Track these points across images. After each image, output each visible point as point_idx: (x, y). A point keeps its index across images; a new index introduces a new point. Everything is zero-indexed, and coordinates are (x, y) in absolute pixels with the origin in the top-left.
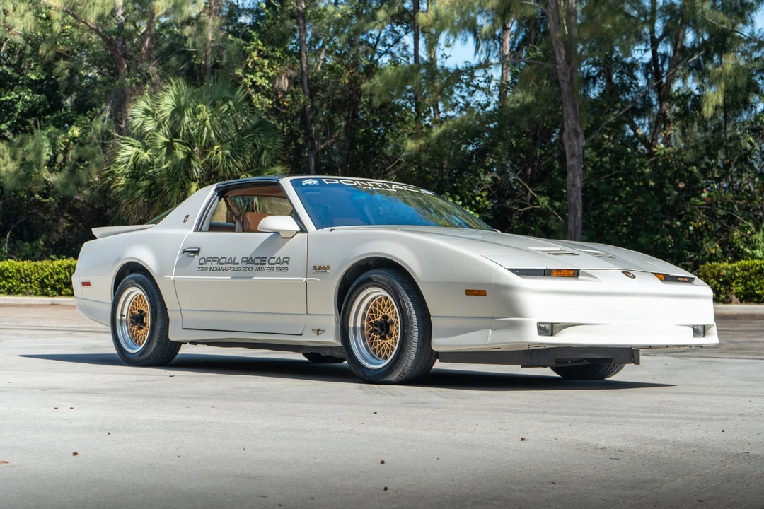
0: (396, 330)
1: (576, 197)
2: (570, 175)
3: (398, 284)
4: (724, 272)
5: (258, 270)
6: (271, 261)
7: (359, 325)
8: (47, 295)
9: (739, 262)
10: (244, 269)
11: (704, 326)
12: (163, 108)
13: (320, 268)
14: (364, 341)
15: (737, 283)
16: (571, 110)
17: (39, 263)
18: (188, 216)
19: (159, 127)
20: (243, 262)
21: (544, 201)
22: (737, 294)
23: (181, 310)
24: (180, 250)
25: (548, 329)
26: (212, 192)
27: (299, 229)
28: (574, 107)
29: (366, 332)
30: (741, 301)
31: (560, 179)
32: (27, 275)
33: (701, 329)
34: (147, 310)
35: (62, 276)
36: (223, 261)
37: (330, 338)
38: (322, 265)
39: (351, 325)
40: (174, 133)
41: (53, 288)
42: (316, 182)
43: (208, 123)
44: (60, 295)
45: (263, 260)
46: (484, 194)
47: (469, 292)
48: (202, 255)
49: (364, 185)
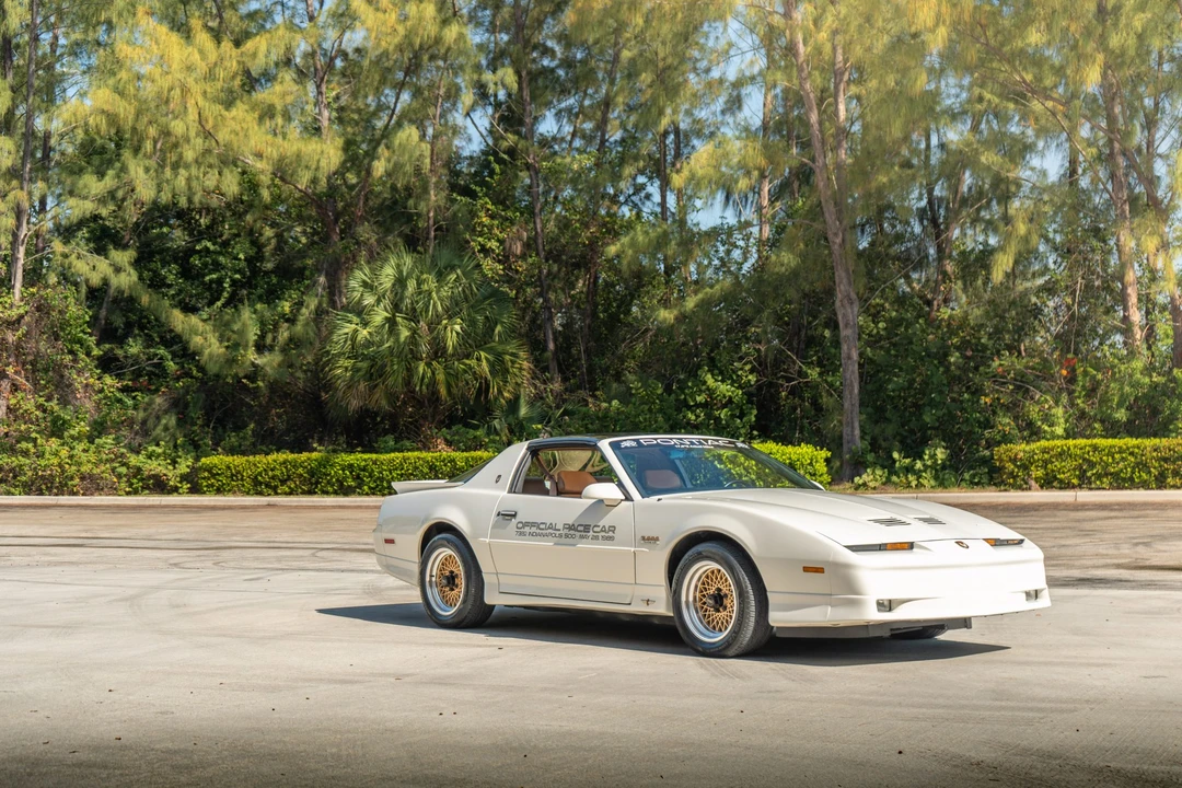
0: (733, 602)
1: (851, 372)
2: (845, 347)
3: (732, 558)
4: (1022, 454)
5: (582, 537)
6: (596, 529)
7: (691, 599)
8: (260, 493)
9: (1038, 444)
10: (566, 536)
11: (1036, 591)
12: (383, 279)
13: (649, 539)
14: (697, 612)
15: (1037, 467)
16: (843, 275)
17: (251, 458)
18: (500, 476)
19: (379, 301)
20: (564, 528)
21: (814, 374)
22: (1037, 480)
23: (497, 574)
24: (494, 513)
25: (886, 606)
26: (524, 450)
27: (623, 497)
28: (847, 271)
29: (699, 604)
30: (1042, 487)
31: (833, 350)
32: (238, 472)
33: (1033, 593)
34: (460, 570)
35: (278, 473)
36: (542, 526)
37: (661, 608)
38: (651, 535)
39: (683, 598)
40: (396, 307)
41: (268, 485)
42: (634, 444)
43: (434, 295)
44: (276, 494)
45: (587, 528)
46: (748, 367)
47: (806, 569)
48: (519, 518)
49: (681, 444)
